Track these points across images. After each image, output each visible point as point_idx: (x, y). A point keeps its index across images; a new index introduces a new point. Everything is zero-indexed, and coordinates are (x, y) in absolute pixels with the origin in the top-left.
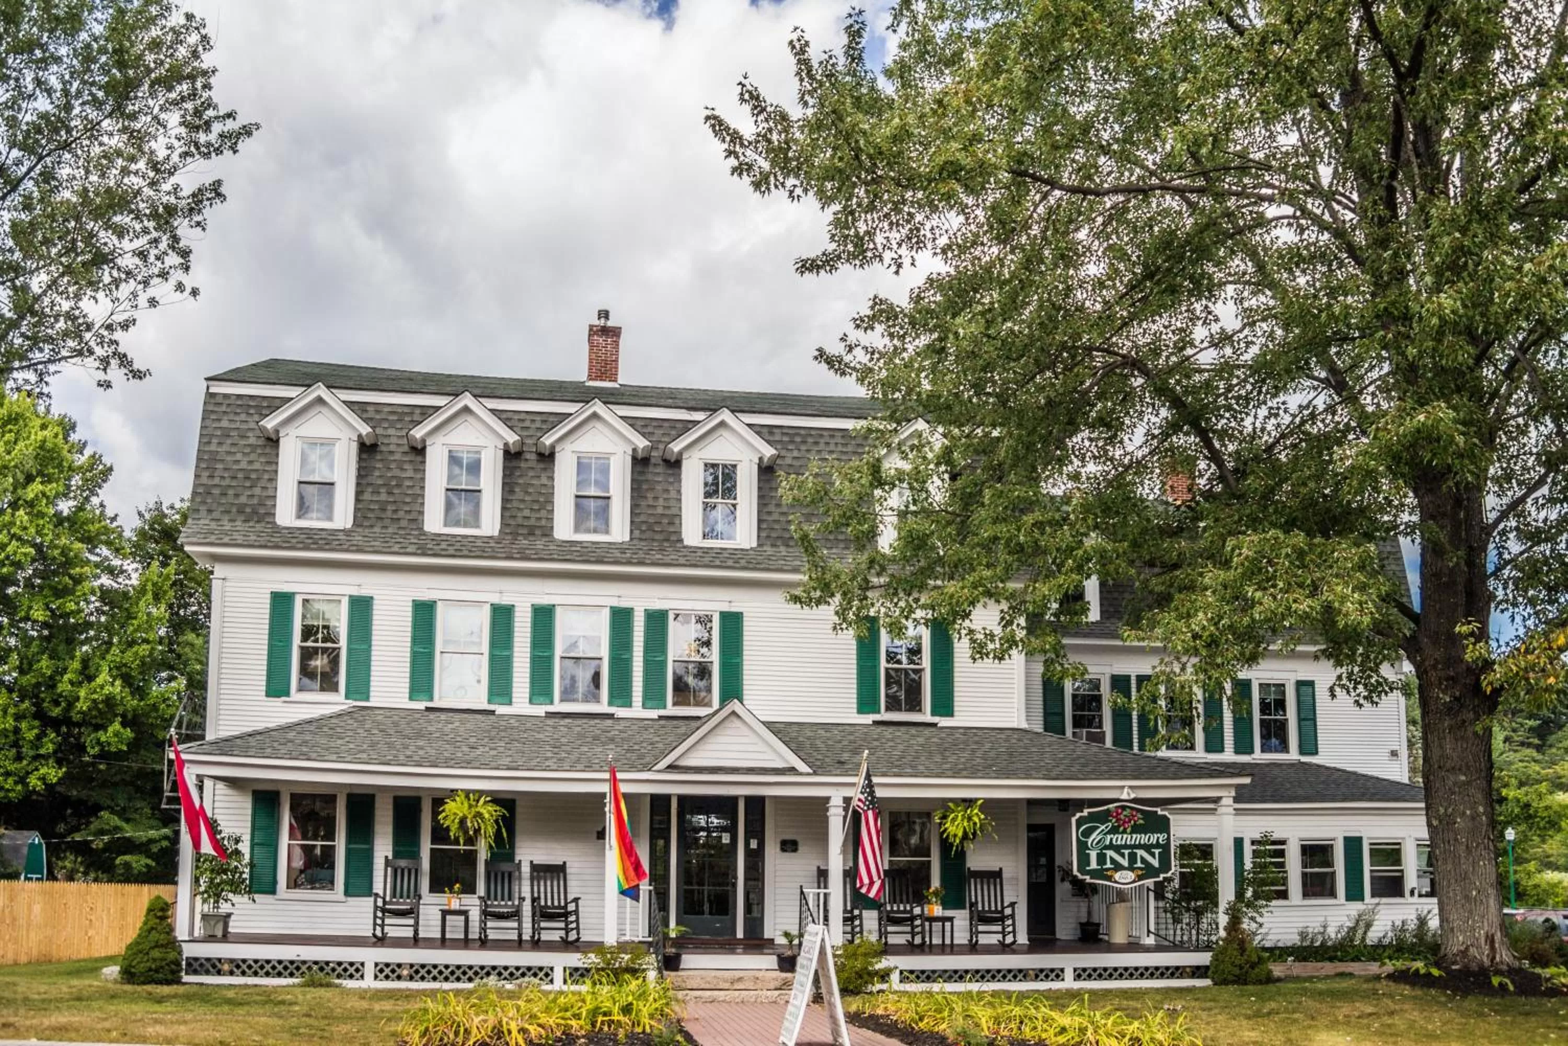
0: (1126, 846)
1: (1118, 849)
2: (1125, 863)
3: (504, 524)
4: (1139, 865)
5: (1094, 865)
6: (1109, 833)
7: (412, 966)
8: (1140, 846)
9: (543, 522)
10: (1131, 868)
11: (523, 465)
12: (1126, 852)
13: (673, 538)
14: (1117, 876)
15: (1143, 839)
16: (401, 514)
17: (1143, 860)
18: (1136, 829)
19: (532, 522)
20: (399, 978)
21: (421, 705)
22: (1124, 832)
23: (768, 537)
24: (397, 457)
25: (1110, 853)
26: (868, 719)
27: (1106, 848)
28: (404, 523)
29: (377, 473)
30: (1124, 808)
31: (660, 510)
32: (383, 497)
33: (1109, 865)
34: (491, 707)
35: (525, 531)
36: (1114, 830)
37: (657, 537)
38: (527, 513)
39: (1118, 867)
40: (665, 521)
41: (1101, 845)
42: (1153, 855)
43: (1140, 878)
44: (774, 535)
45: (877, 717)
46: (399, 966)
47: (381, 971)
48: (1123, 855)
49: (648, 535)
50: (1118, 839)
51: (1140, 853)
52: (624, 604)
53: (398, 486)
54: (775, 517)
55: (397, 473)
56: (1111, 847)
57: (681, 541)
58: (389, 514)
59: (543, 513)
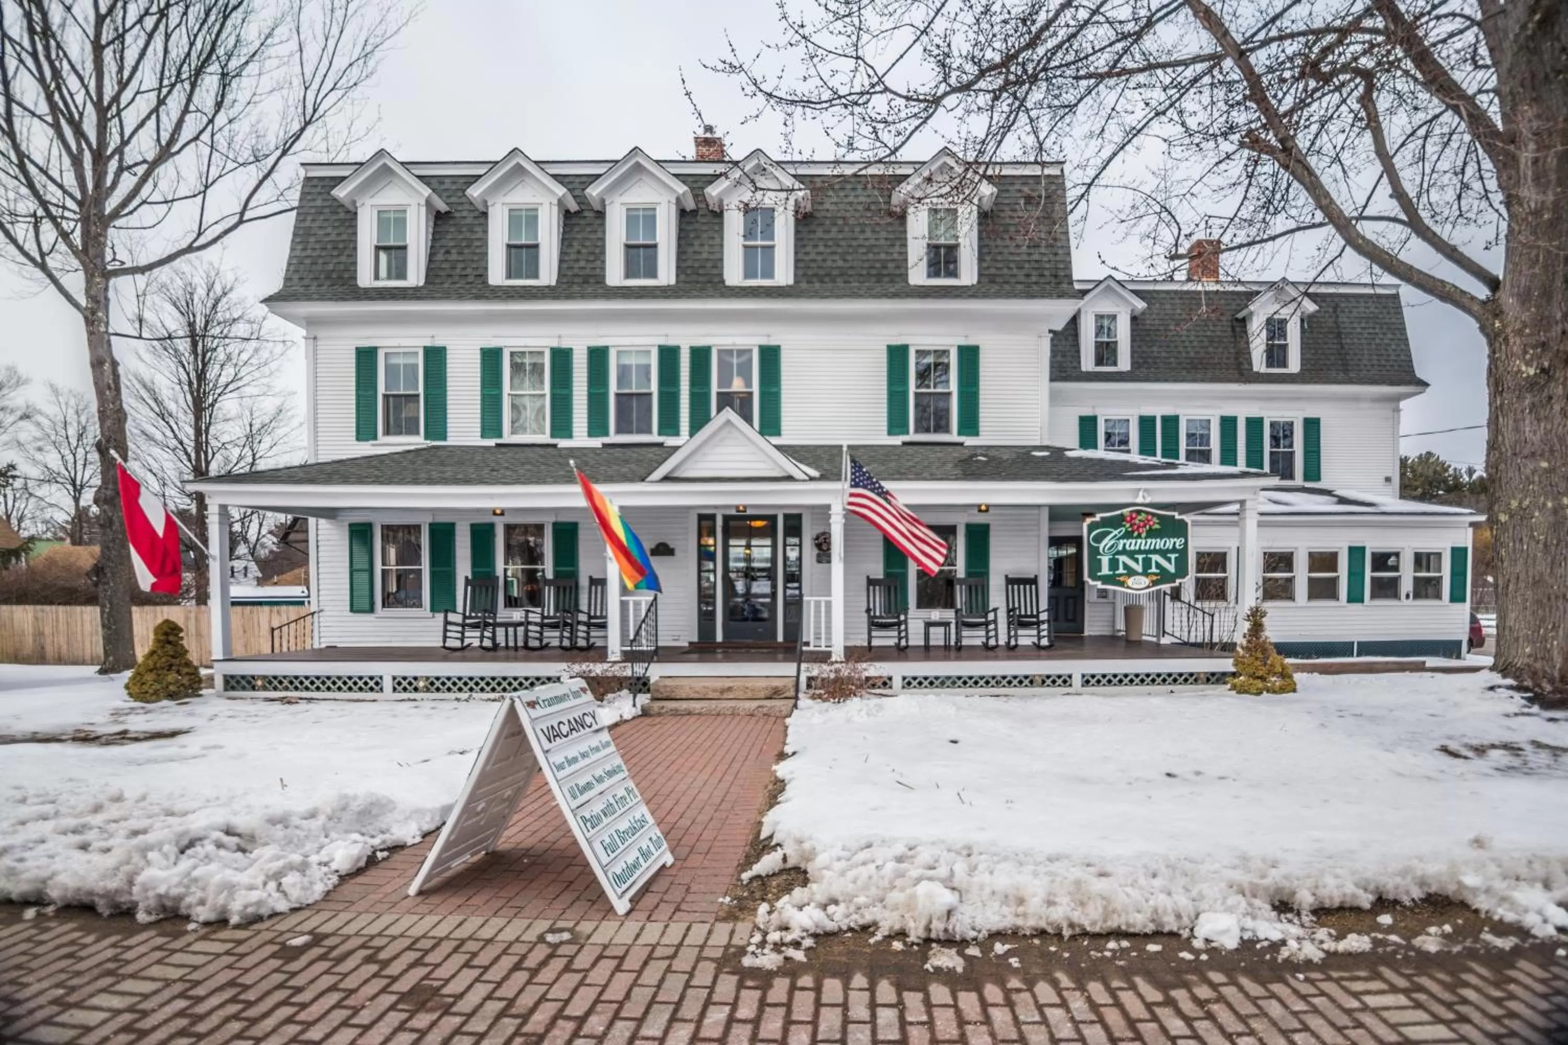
0: (1140, 552)
1: (1131, 554)
2: (1139, 568)
3: (561, 274)
4: (1154, 570)
5: (1105, 571)
6: (1122, 537)
7: (427, 678)
8: (1155, 551)
9: (598, 271)
10: (1145, 573)
11: (582, 222)
12: (1140, 557)
13: (716, 280)
14: (1130, 582)
15: (1159, 543)
16: (469, 271)
17: (1158, 565)
18: (1151, 534)
19: (588, 271)
20: (416, 689)
21: (491, 442)
22: (1139, 536)
23: (805, 275)
24: (468, 221)
25: (1123, 559)
26: (897, 440)
27: (1119, 553)
28: (470, 279)
29: (449, 236)
30: (1139, 512)
31: (705, 256)
32: (454, 256)
33: (1121, 570)
34: (554, 441)
35: (580, 280)
36: (1128, 535)
37: (701, 279)
38: (582, 264)
39: (1131, 572)
40: (709, 264)
41: (1114, 550)
42: (1169, 560)
43: (1155, 583)
44: (810, 272)
45: (906, 438)
46: (416, 678)
47: (399, 684)
48: (1137, 561)
49: (694, 277)
50: (1132, 544)
51: (1155, 558)
52: (671, 342)
53: (468, 246)
54: (813, 256)
55: (468, 235)
56: (1124, 552)
57: (723, 282)
58: (458, 271)
59: (598, 263)
